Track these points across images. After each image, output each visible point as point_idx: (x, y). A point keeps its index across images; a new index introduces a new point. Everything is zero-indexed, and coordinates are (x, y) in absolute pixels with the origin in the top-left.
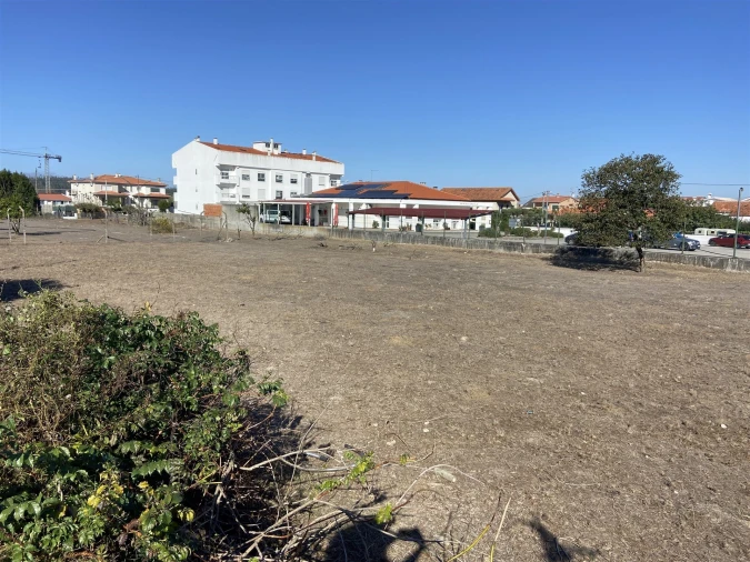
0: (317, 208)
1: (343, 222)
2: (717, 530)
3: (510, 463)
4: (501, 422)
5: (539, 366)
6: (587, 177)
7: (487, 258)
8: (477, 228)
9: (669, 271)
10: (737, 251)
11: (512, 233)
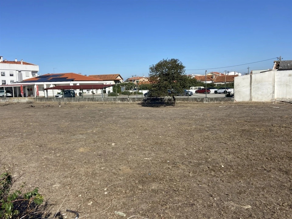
0: (26, 88)
1: (42, 94)
2: (235, 213)
3: (147, 201)
4: (139, 181)
5: (148, 152)
6: (151, 68)
7: (114, 106)
8: (107, 92)
9: (185, 105)
10: (207, 95)
11: (122, 94)
